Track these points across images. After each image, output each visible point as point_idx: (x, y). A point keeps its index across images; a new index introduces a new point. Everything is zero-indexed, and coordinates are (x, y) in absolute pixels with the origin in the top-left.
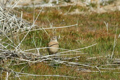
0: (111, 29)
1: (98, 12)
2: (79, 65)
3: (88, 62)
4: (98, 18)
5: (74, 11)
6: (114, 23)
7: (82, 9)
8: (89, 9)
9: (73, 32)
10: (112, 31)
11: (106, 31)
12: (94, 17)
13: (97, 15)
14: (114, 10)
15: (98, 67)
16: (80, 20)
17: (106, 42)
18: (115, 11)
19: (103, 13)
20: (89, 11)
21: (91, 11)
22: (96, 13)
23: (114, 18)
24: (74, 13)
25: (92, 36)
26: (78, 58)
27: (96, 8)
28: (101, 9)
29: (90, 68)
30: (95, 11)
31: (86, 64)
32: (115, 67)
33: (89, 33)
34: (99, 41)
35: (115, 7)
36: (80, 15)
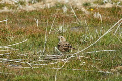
0: (41, 26)
1: (28, 10)
2: (10, 62)
3: (19, 58)
4: (27, 15)
5: (2, 9)
6: (44, 20)
7: (11, 7)
8: (17, 6)
9: (2, 29)
10: (42, 28)
11: (36, 28)
12: (23, 14)
13: (26, 12)
14: (43, 8)
15: (30, 63)
16: (9, 17)
17: (37, 39)
18: (45, 9)
19: (32, 11)
20: (18, 8)
21: (20, 9)
22: (25, 10)
23: (43, 15)
24: (3, 10)
25: (22, 33)
26: (9, 54)
27: (25, 5)
28: (30, 7)
29: (21, 65)
30: (24, 9)
31: (17, 60)
32: (47, 62)
33: (19, 31)
34: (30, 37)
35: (44, 5)
36: (9, 13)
